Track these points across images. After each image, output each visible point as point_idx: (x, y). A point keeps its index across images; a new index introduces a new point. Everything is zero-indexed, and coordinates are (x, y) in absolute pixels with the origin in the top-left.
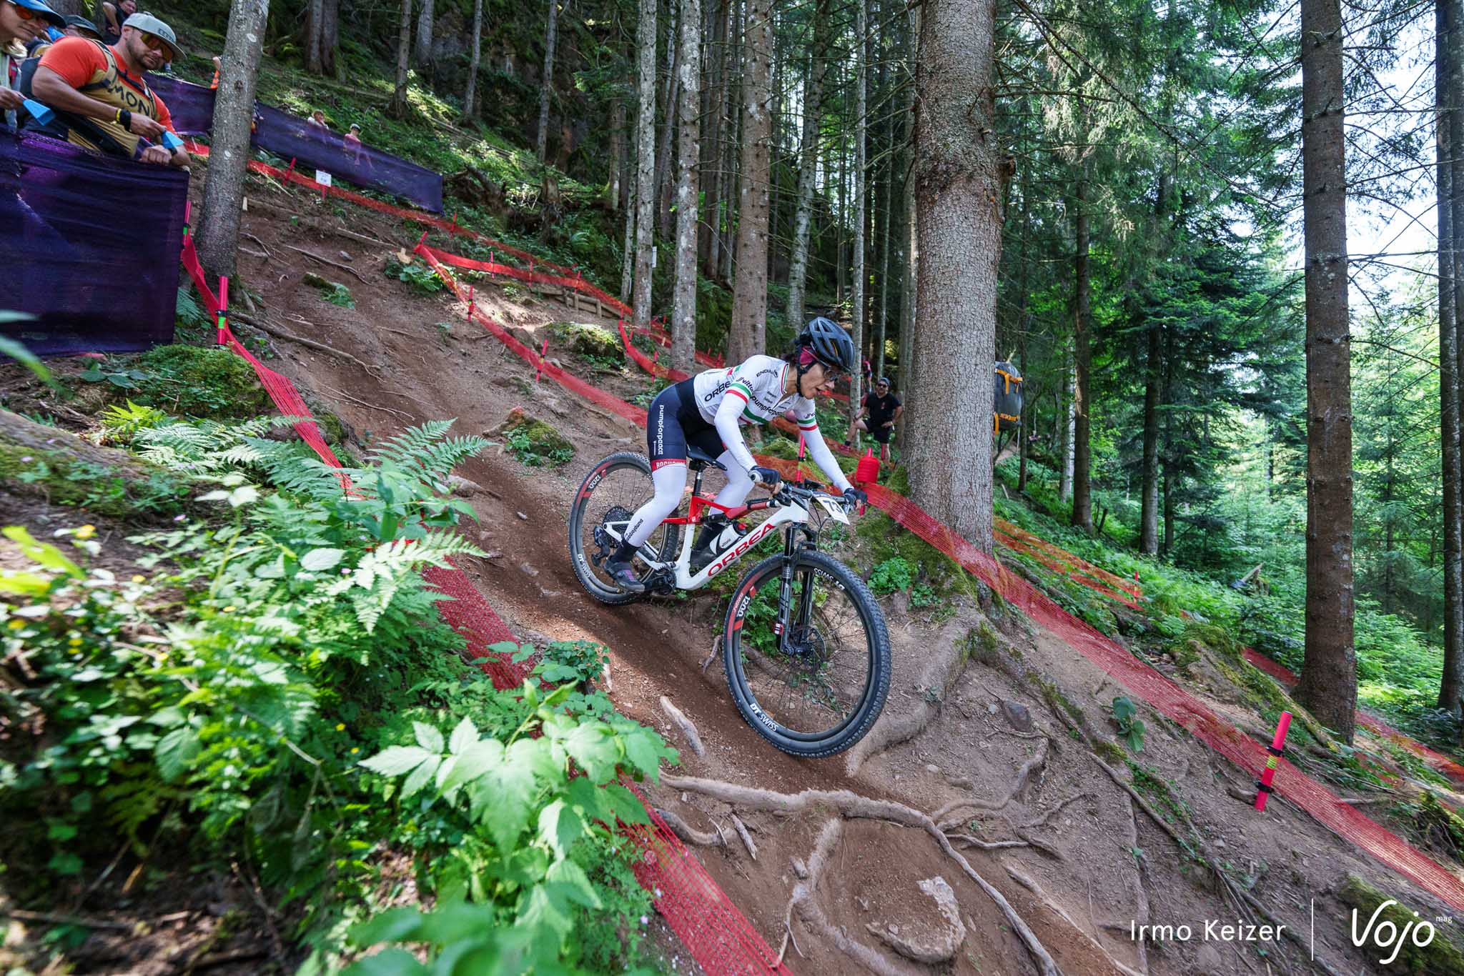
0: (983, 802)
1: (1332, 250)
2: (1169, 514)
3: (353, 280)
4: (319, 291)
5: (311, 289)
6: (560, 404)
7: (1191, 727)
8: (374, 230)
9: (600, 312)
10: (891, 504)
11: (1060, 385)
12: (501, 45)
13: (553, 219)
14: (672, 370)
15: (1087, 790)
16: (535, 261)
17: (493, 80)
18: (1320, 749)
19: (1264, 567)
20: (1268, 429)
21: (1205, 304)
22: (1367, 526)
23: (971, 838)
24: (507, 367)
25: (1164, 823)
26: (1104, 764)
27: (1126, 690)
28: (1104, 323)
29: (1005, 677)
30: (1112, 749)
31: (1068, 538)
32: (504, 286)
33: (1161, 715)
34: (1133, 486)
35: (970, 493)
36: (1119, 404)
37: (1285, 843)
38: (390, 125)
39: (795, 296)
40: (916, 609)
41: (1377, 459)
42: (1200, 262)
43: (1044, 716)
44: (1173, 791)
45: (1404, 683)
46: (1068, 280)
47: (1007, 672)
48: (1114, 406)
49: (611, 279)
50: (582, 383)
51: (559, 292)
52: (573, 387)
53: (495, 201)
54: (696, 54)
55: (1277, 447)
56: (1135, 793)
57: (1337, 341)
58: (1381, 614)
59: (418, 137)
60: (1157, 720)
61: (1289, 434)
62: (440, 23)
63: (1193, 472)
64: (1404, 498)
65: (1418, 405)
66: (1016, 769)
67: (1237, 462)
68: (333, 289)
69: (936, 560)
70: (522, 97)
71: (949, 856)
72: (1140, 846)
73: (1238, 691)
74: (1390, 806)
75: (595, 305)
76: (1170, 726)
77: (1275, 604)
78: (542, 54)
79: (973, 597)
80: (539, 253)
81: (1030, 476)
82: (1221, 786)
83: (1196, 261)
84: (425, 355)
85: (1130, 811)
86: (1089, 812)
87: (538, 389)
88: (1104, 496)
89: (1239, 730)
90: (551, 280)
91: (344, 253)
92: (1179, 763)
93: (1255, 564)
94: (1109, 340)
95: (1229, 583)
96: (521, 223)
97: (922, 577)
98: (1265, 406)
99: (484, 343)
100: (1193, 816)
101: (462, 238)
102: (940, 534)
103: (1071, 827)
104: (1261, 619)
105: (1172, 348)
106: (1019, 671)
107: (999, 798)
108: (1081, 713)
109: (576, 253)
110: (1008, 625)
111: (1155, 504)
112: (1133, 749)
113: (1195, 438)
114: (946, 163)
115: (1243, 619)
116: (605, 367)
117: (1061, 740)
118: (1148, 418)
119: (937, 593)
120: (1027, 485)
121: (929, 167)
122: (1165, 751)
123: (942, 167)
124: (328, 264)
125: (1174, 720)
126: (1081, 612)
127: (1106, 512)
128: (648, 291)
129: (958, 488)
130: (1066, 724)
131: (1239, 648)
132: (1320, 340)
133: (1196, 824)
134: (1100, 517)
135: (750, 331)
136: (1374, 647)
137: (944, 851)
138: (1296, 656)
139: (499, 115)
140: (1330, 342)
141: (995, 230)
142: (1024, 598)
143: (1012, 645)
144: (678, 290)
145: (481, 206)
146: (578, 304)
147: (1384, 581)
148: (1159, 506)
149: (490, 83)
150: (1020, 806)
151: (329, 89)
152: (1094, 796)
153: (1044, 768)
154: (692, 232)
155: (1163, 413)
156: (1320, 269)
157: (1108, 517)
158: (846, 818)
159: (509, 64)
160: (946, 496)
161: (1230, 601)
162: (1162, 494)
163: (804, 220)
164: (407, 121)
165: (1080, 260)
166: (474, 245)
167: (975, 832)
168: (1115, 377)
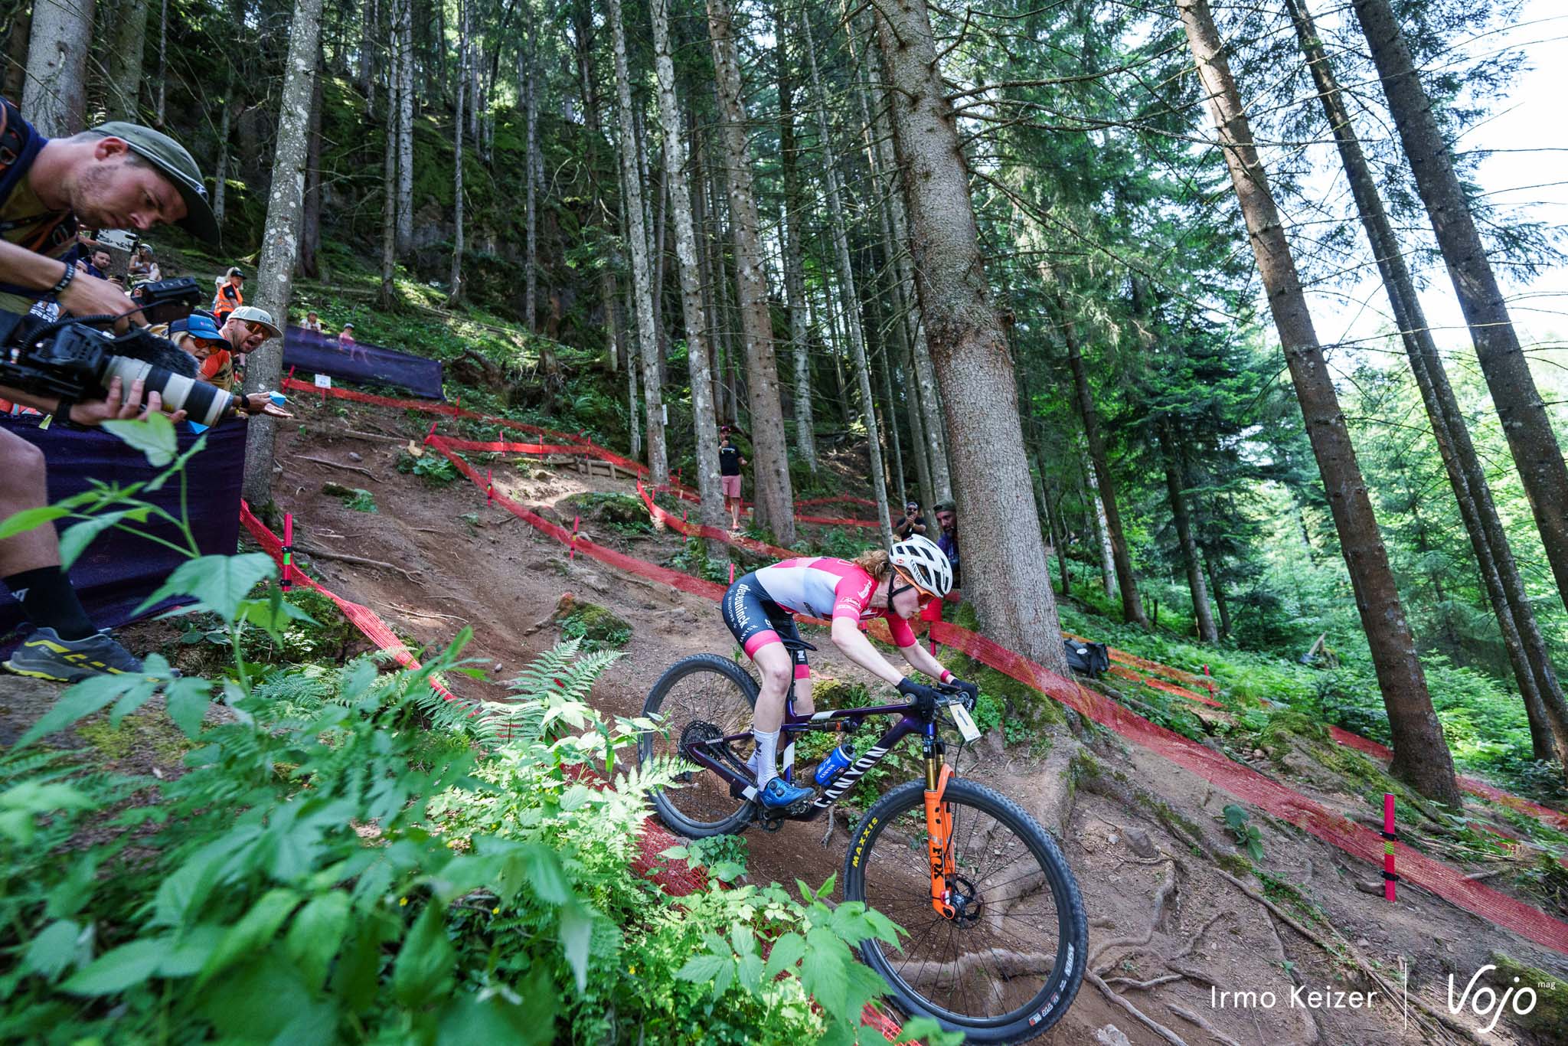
0: (1130, 939)
1: (1305, 342)
2: (1219, 596)
3: (367, 481)
4: (340, 499)
5: (330, 498)
6: (599, 580)
7: (1303, 824)
8: (378, 425)
9: (614, 474)
10: (963, 642)
11: (1080, 480)
12: (481, 229)
13: (556, 389)
14: (704, 527)
15: (1223, 909)
16: (542, 432)
17: (475, 261)
18: (1433, 825)
19: (1327, 637)
20: (1291, 495)
21: (1203, 389)
22: (1412, 579)
23: (1127, 980)
24: (538, 549)
25: (1306, 931)
26: (1233, 878)
27: (1231, 795)
28: (1111, 417)
29: (1115, 804)
30: (1236, 861)
31: (1126, 637)
32: (517, 463)
33: (1271, 817)
34: (1176, 575)
35: (1037, 620)
36: (1144, 494)
37: (1424, 931)
38: (379, 317)
39: (804, 430)
40: (1013, 746)
41: (1404, 512)
42: (1190, 350)
43: (1163, 837)
44: (1305, 895)
45: (1497, 738)
46: (1066, 381)
47: (1116, 798)
48: (1139, 495)
49: (619, 439)
50: (613, 552)
51: (571, 461)
52: (609, 560)
53: (496, 380)
54: (690, 233)
55: (1306, 510)
56: (1269, 903)
57: (1333, 421)
58: (1453, 669)
59: (409, 326)
60: (1269, 822)
61: (1313, 497)
62: (420, 215)
63: (1232, 550)
64: (1439, 547)
65: (1426, 455)
66: (1151, 899)
67: (1271, 534)
68: (353, 495)
69: (1021, 692)
70: (506, 274)
71: (1112, 1001)
72: (1290, 959)
73: (1337, 778)
74: (1515, 875)
75: (608, 467)
76: (1284, 827)
77: (1348, 674)
78: (524, 233)
79: (1064, 724)
80: (545, 424)
81: (1071, 575)
82: (1348, 882)
83: (1186, 350)
84: (456, 550)
85: (1270, 923)
86: (1232, 932)
87: (576, 568)
88: (1147, 585)
89: (1349, 820)
90: (560, 449)
91: (354, 455)
92: (1303, 864)
93: (1316, 634)
94: (1119, 432)
95: (1297, 658)
96: (526, 398)
97: (1009, 711)
98: (1284, 476)
99: (509, 526)
100: (1331, 918)
101: (466, 420)
102: (1018, 665)
103: (1218, 950)
104: (1339, 694)
105: (1180, 433)
106: (1127, 795)
107: (1143, 932)
108: (1197, 828)
109: (583, 419)
110: (1103, 747)
111: (1203, 587)
112: (1255, 858)
113: (1226, 517)
114: (954, 322)
115: (1322, 697)
116: (634, 533)
117: (1185, 860)
118: (1174, 502)
119: (1028, 725)
120: (1072, 586)
121: (939, 327)
122: (1286, 854)
123: (951, 326)
124: (339, 468)
125: (1286, 820)
126: (1167, 721)
127: (1156, 602)
128: (663, 448)
129: (1026, 616)
130: (1186, 842)
131: (1326, 731)
132: (1318, 422)
133: (1335, 926)
134: (1152, 609)
135: (774, 476)
136: (1457, 705)
137: (1106, 997)
138: (1383, 728)
139: (485, 294)
140: (1327, 423)
141: (1008, 373)
142: (1108, 715)
143: (1114, 768)
144: (700, 448)
145: (482, 386)
146: (591, 470)
147: (1446, 633)
148: (1208, 589)
149: (472, 264)
150: (1164, 937)
151: (315, 291)
152: (1232, 914)
153: (1176, 892)
154: (707, 392)
155: (1189, 496)
156: (1300, 360)
157: (1160, 607)
158: (1004, 979)
159: (491, 245)
160: (1016, 626)
161: (1304, 680)
162: (1208, 577)
163: (802, 358)
164: (396, 312)
165: (1073, 362)
166: (479, 425)
167: (1130, 973)
168: (1132, 467)
